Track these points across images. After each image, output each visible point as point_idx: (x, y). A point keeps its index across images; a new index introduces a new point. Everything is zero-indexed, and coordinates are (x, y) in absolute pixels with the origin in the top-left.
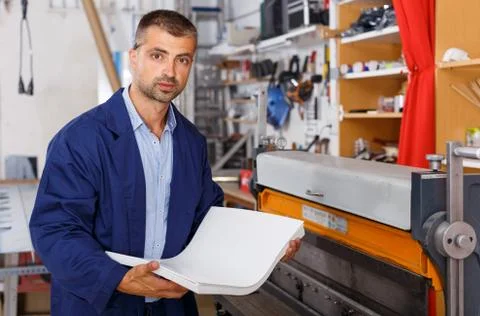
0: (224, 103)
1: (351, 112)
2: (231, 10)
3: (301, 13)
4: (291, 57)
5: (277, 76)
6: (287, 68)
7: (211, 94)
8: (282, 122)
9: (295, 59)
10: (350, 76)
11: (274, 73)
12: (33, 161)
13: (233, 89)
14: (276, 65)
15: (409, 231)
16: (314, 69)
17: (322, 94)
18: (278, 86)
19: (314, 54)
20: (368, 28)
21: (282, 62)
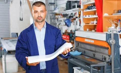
0: (56, 22)
1: (86, 24)
2: (57, 4)
3: (75, 6)
4: (71, 13)
5: (68, 16)
6: (70, 15)
7: (53, 20)
8: (69, 25)
9: (72, 14)
10: (86, 17)
11: (67, 16)
12: (17, 34)
13: (58, 19)
14: (68, 15)
15: (106, 41)
16: (76, 16)
17: (78, 20)
18: (68, 19)
19: (76, 13)
20: (89, 9)
21: (69, 14)
